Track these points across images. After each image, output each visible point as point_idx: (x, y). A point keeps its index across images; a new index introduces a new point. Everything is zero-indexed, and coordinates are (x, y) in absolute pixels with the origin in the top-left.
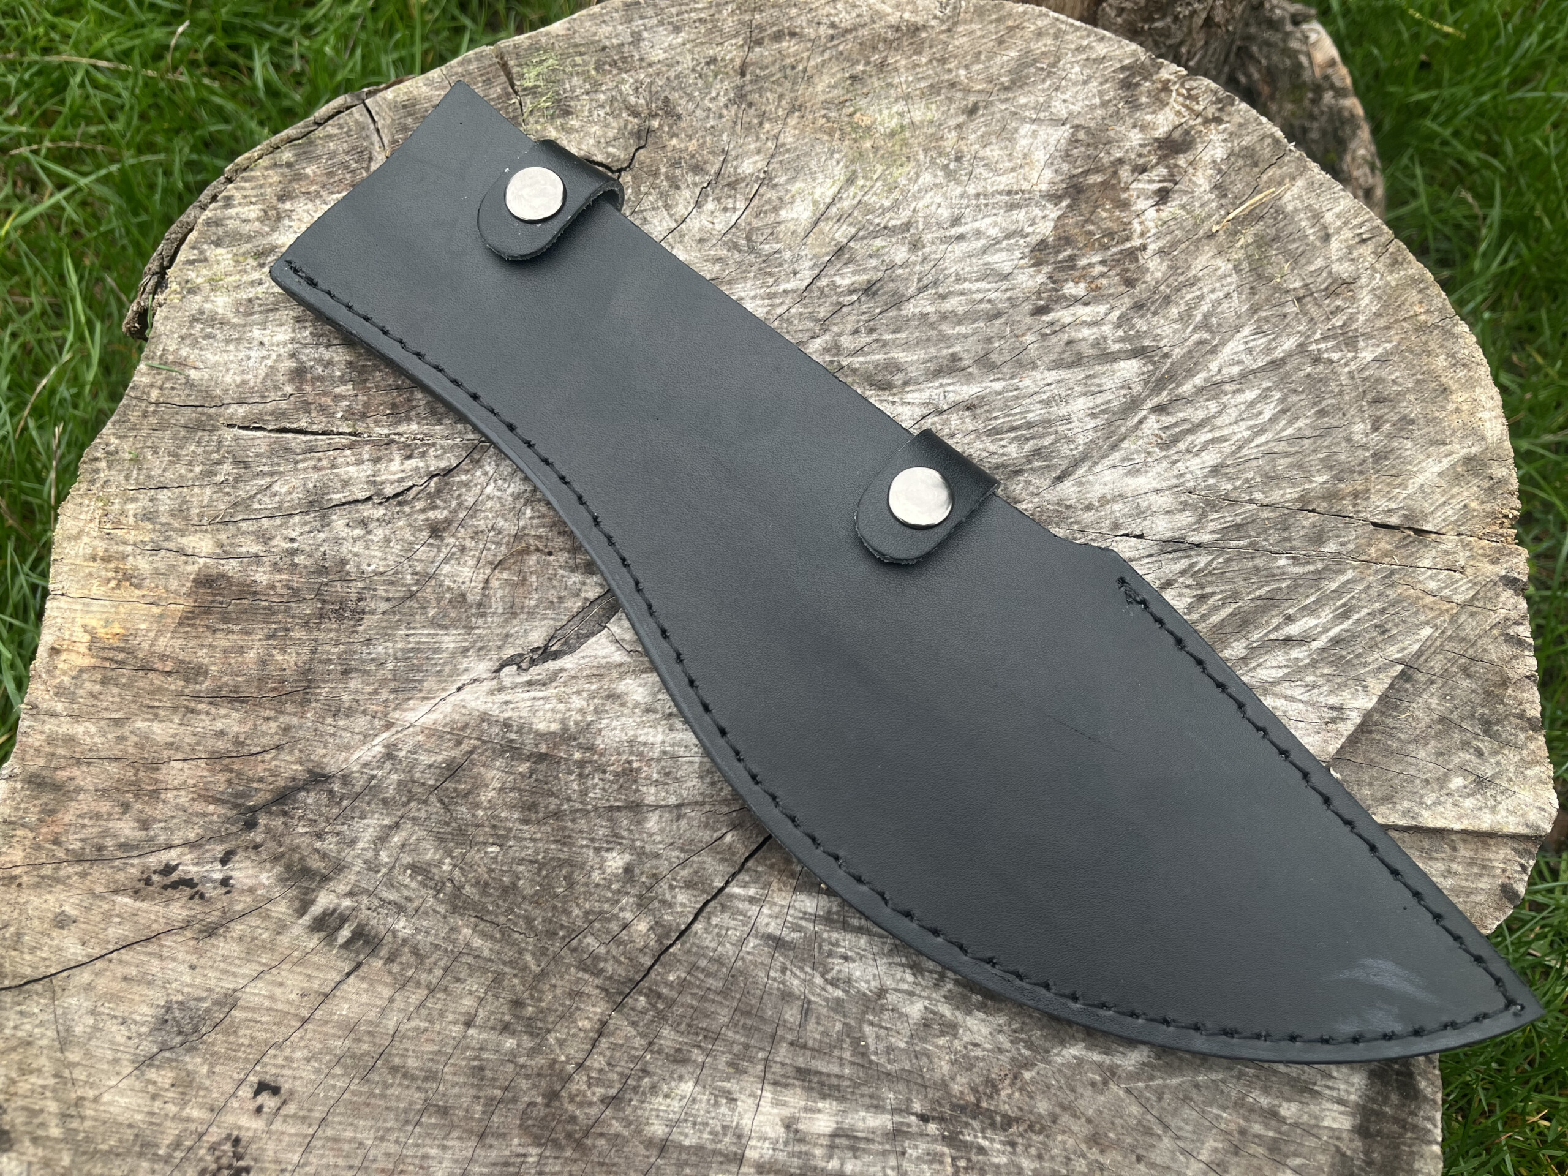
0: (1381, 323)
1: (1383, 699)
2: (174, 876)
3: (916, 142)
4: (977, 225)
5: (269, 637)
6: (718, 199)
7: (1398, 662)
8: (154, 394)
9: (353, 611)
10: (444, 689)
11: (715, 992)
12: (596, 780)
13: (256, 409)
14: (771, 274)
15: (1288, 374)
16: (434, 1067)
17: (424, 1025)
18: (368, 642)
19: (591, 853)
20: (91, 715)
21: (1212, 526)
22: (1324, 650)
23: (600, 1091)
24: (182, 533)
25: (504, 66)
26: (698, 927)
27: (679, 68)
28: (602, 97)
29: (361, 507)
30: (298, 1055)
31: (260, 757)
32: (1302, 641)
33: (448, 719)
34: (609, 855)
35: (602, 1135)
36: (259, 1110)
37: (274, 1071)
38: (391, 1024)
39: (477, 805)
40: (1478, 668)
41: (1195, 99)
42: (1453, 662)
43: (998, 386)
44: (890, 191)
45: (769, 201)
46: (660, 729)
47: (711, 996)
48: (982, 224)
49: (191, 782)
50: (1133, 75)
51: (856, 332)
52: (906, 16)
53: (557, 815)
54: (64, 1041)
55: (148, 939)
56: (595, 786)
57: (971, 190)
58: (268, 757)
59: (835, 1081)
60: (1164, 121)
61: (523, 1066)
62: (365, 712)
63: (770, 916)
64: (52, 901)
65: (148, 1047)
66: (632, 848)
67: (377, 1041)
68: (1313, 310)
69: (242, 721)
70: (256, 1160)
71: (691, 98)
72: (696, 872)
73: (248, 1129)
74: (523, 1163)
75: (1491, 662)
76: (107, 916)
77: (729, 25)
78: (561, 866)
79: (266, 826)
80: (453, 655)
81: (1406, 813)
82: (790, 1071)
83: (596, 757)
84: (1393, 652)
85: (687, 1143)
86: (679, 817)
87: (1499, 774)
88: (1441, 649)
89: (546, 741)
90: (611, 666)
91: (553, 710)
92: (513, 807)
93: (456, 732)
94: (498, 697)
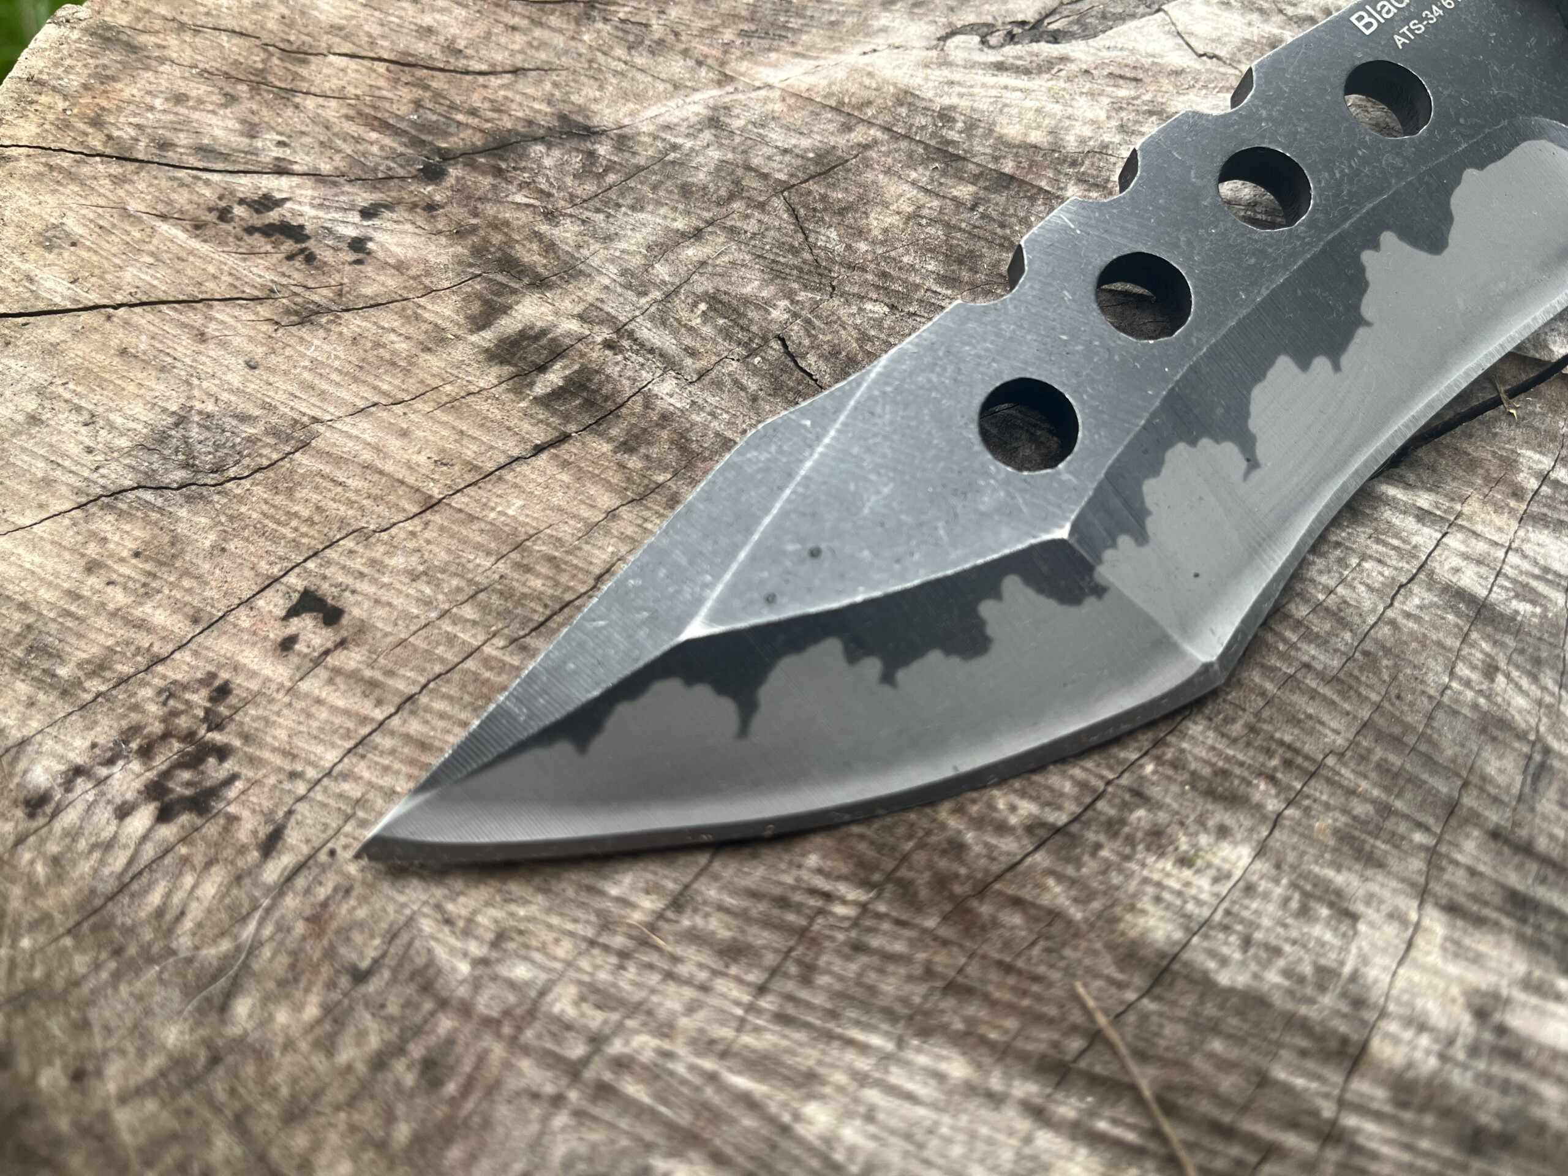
2: (273, 216)
10: (836, 50)
11: (1321, 676)
30: (398, 561)
31: (481, 79)
33: (835, 89)
35: (1017, 903)
37: (341, 578)
38: (598, 556)
39: (861, 233)
47: (1311, 682)
49: (351, 90)
55: (190, 302)
58: (494, 81)
62: (685, 53)
63: (1466, 557)
64: (53, 206)
65: (118, 474)
67: (564, 579)
69: (469, 23)
70: (247, 738)
73: (253, 675)
74: (821, 912)
79: (457, 179)
82: (1489, 891)
85: (1224, 978)
89: (1016, 155)
90: (1157, 71)
91: (1038, 111)
92: (930, 250)
93: (846, 109)
94: (937, 72)
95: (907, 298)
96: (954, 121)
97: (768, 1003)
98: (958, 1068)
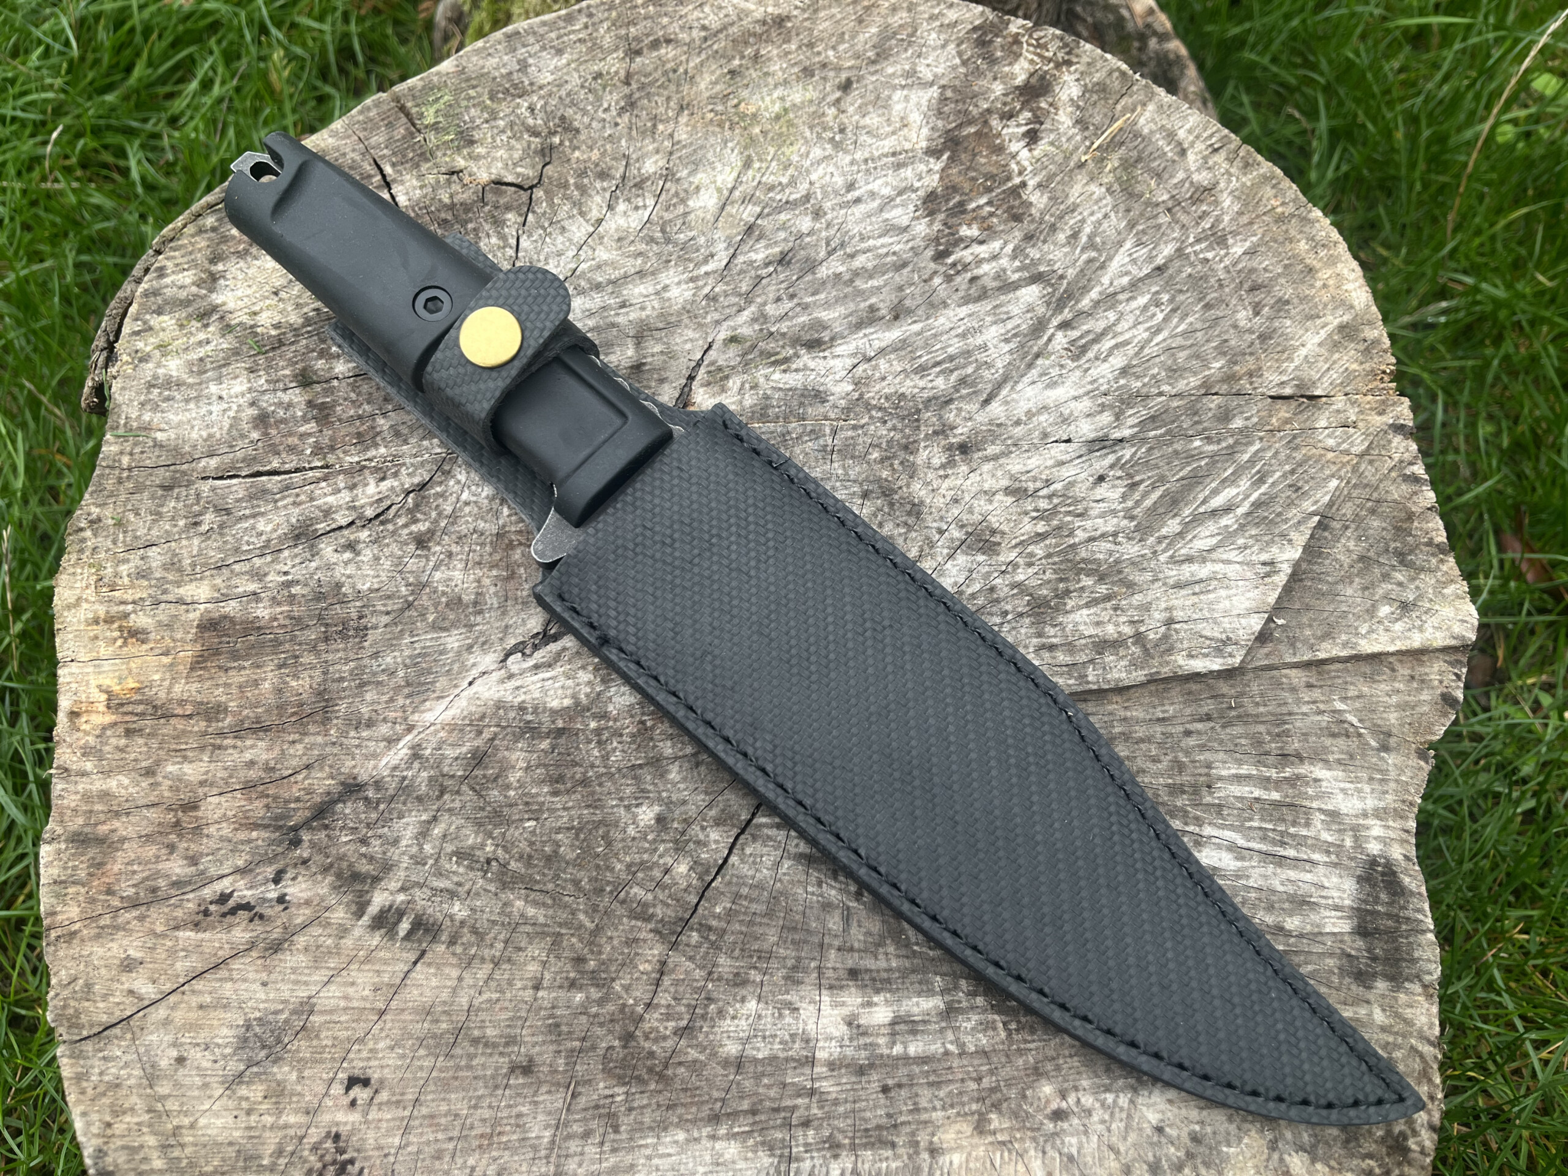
0: (1245, 219)
1: (1307, 548)
2: (231, 903)
3: (801, 121)
4: (870, 187)
5: (280, 667)
6: (629, 200)
7: (1314, 514)
8: (125, 460)
9: (356, 629)
10: (455, 688)
11: (761, 915)
12: (615, 744)
13: (227, 459)
14: (690, 260)
15: (1171, 277)
16: (512, 1032)
17: (495, 996)
18: (376, 655)
19: (622, 811)
20: (120, 769)
21: (1131, 421)
22: (1248, 514)
23: (671, 1024)
24: (178, 584)
25: (402, 109)
26: (734, 859)
27: (569, 87)
28: (501, 123)
29: (346, 532)
30: (381, 1045)
31: (293, 779)
32: (1228, 509)
33: (465, 713)
34: (640, 810)
35: (680, 1064)
36: (353, 1103)
37: (361, 1065)
38: (464, 1001)
39: (508, 787)
40: (1384, 508)
41: (1045, 47)
42: (1361, 507)
43: (917, 327)
44: (786, 168)
45: (677, 194)
47: (758, 920)
48: (875, 186)
49: (230, 813)
50: (985, 34)
51: (778, 300)
52: (770, 10)
53: (585, 782)
54: (152, 1077)
55: (216, 966)
56: (614, 750)
57: (858, 156)
58: (300, 777)
59: (885, 975)
60: (1020, 71)
61: (596, 1015)
62: (385, 720)
64: (117, 948)
65: (235, 1066)
66: (660, 799)
67: (454, 1018)
68: (1183, 218)
69: (269, 749)
70: (358, 1151)
71: (585, 112)
72: (723, 810)
73: (346, 1124)
74: (612, 1103)
75: (1395, 501)
76: (172, 953)
77: (607, 41)
78: (596, 828)
79: (310, 841)
80: (459, 653)
81: (1345, 645)
82: (843, 974)
83: (611, 723)
84: (1308, 506)
85: (760, 1056)
86: (697, 765)
87: (1420, 597)
88: (1349, 497)
89: (561, 716)
91: (563, 687)
92: (541, 782)
93: (475, 723)
94: (508, 684)
95: (541, 811)
96: (527, 709)
97: (606, 1148)
98: (681, 1136)
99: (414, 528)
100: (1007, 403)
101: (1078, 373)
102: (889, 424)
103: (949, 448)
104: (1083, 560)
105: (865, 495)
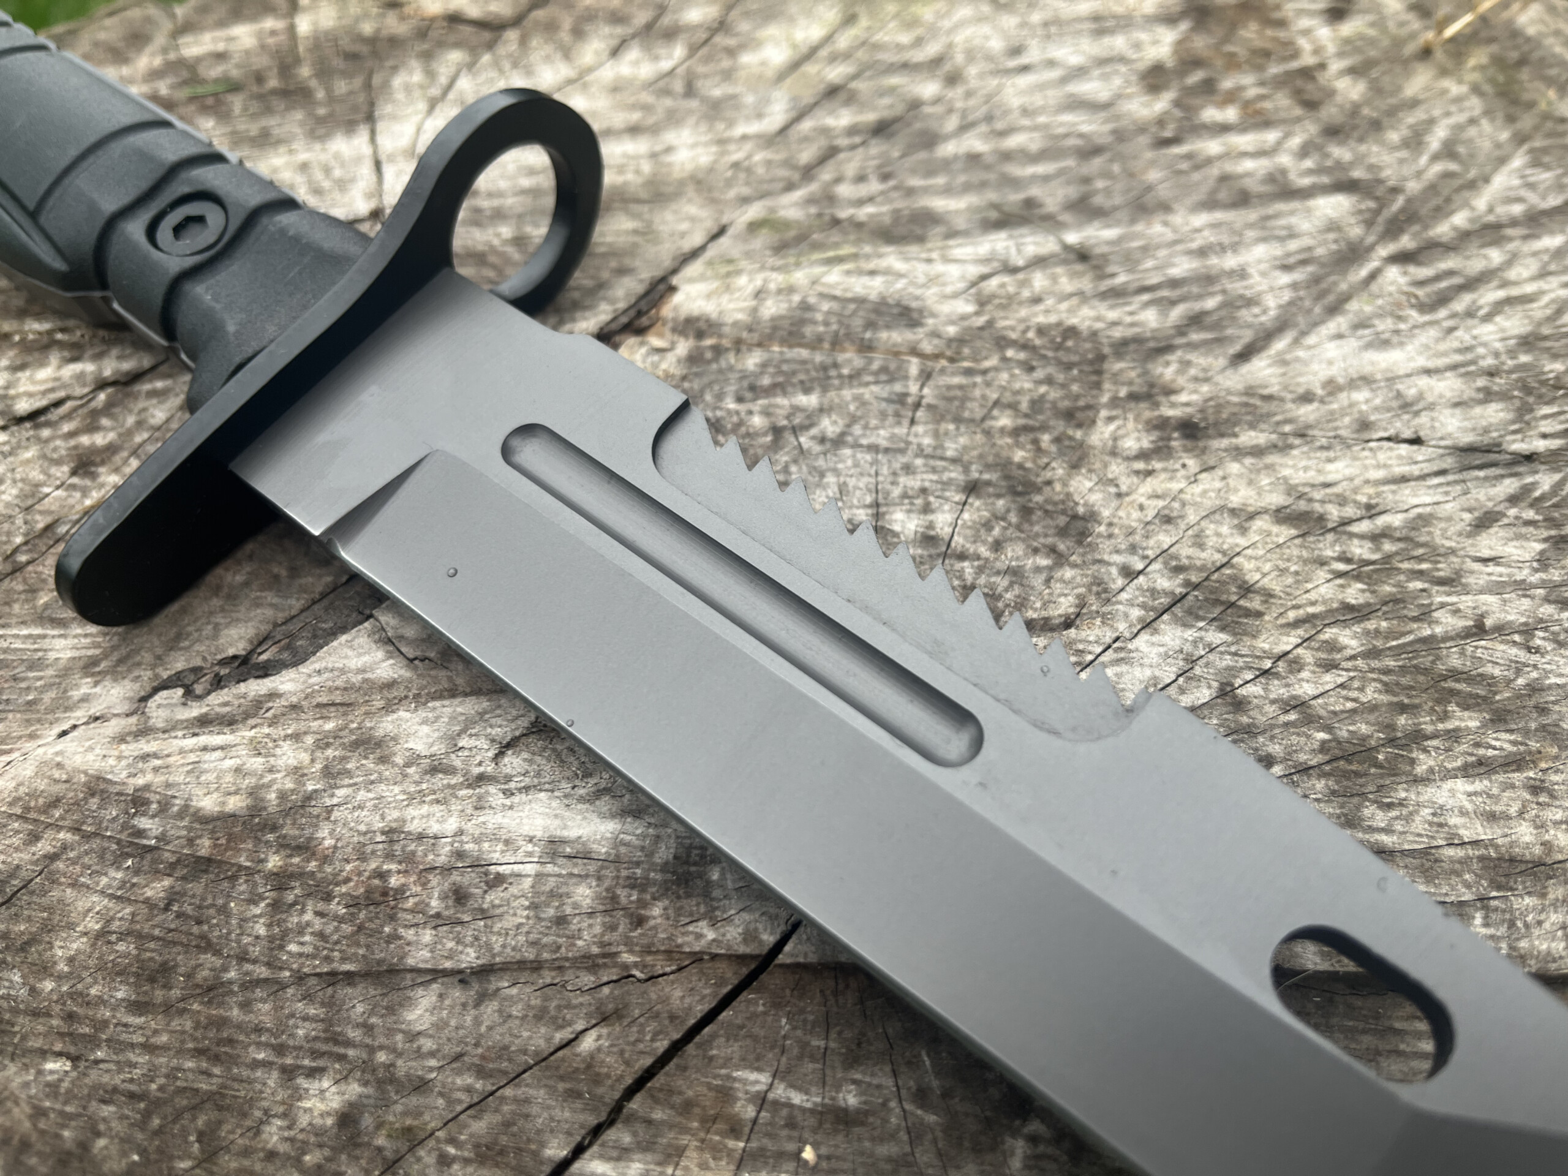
4: (1048, 54)
10: (32, 736)
12: (308, 916)
14: (721, 120)
19: (273, 1079)
33: (23, 790)
34: (313, 1086)
44: (911, 28)
45: (726, 48)
46: (456, 806)
48: (1056, 54)
53: (213, 991)
56: (301, 930)
66: (367, 1067)
72: (507, 1124)
80: (66, 672)
83: (313, 865)
86: (482, 998)
89: (213, 832)
90: (370, 687)
91: (237, 770)
92: (119, 974)
93: (32, 815)
94: (132, 746)
96: (147, 803)
99: (85, 440)
100: (1284, 363)
101: (1433, 333)
102: (1039, 374)
103: (1161, 425)
104: (1455, 674)
105: (972, 488)
